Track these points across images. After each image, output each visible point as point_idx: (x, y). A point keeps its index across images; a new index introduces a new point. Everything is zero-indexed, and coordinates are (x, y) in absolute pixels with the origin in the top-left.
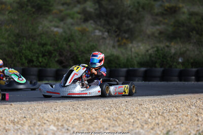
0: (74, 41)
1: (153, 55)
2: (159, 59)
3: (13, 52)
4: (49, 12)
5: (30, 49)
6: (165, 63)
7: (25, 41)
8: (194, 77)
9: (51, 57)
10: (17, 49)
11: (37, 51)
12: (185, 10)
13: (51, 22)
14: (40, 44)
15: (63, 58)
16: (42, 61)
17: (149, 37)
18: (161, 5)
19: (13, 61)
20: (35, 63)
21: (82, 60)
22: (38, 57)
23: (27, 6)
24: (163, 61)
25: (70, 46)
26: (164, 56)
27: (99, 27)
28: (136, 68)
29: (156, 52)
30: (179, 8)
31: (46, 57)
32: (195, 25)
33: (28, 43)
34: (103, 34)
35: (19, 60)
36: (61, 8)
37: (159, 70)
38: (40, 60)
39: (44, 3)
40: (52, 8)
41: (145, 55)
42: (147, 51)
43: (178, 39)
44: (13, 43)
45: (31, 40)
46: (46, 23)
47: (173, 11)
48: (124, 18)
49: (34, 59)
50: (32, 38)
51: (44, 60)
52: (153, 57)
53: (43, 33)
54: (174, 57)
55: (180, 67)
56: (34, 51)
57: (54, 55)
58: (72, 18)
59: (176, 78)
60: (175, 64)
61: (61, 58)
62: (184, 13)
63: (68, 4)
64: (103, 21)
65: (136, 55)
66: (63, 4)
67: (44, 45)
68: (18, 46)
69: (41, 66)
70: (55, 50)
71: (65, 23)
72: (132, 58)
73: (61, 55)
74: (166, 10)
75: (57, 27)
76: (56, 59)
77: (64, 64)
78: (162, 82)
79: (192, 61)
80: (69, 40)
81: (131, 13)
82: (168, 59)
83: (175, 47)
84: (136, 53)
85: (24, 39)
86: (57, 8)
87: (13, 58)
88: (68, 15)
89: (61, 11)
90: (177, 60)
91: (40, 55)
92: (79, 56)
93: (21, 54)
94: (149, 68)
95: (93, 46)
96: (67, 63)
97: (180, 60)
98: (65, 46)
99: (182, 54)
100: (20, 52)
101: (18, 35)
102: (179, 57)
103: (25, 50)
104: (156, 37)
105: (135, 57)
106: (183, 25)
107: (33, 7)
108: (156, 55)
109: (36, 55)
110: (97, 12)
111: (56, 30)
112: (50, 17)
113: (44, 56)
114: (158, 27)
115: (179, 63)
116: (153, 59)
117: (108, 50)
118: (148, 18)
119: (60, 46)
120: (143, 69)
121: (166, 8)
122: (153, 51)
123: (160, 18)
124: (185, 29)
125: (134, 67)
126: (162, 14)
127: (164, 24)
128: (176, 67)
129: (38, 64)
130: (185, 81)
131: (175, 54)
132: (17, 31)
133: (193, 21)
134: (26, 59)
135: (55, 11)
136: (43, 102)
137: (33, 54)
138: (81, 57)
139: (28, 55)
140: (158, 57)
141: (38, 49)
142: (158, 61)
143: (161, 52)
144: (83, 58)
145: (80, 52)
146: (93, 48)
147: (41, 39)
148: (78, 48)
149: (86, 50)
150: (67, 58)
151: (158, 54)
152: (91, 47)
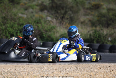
0: (41, 23)
1: (92, 35)
2: (96, 37)
3: (1, 28)
4: (18, 3)
5: (12, 27)
7: (9, 22)
10: (4, 27)
11: (16, 28)
12: (104, 7)
13: (19, 10)
18: (89, 3)
24: (99, 40)
25: (38, 26)
26: (100, 36)
27: (51, 15)
29: (94, 33)
30: (101, 5)
32: (112, 17)
33: (11, 23)
35: (5, 34)
36: (25, 1)
40: (20, 1)
41: (87, 35)
42: (89, 32)
44: (1, 23)
45: (13, 21)
47: (97, 7)
48: (67, 10)
49: (15, 34)
50: (14, 20)
52: (92, 36)
54: (105, 37)
55: (110, 44)
56: (15, 29)
58: (33, 9)
60: (106, 41)
62: (104, 9)
64: (53, 12)
68: (4, 25)
71: (28, 12)
74: (92, 6)
80: (38, 23)
82: (102, 38)
85: (8, 21)
88: (30, 7)
89: (25, 4)
90: (108, 39)
91: (19, 32)
93: (6, 30)
94: (90, 43)
95: (53, 27)
97: (110, 39)
99: (111, 35)
100: (6, 28)
101: (4, 17)
102: (109, 37)
103: (9, 28)
106: (104, 16)
108: (94, 35)
109: (16, 31)
112: (19, 7)
113: (21, 32)
114: (88, 17)
115: (109, 41)
116: (92, 37)
117: (62, 30)
118: (82, 11)
121: (93, 5)
122: (93, 32)
123: (89, 11)
124: (105, 19)
126: (90, 9)
127: (91, 15)
128: (107, 44)
131: (106, 35)
132: (4, 15)
133: (111, 14)
134: (9, 33)
135: (22, 3)
137: (14, 31)
138: (45, 34)
139: (11, 31)
140: (95, 36)
141: (17, 27)
142: (95, 39)
143: (97, 33)
144: (46, 35)
145: (44, 30)
146: (53, 28)
147: (19, 21)
148: (43, 28)
149: (48, 29)
150: (36, 34)
151: (96, 35)
152: (52, 28)
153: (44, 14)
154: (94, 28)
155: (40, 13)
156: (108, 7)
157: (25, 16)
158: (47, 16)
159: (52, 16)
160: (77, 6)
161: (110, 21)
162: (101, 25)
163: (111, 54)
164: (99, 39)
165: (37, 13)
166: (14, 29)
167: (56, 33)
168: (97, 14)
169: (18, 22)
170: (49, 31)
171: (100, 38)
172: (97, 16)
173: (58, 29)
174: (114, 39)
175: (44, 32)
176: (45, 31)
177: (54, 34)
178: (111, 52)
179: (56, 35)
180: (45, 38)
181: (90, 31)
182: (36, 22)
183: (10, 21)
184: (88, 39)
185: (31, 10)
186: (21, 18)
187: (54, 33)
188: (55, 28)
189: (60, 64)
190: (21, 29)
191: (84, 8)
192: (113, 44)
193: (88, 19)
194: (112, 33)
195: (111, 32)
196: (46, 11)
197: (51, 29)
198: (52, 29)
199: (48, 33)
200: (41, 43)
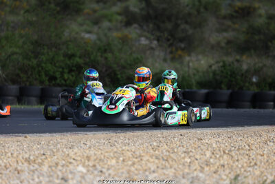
2: (226, 77)
3: (29, 65)
4: (78, 11)
5: (52, 61)
6: (234, 83)
7: (45, 51)
8: (272, 103)
9: (80, 72)
10: (35, 62)
12: (262, 12)
16: (68, 78)
17: (212, 47)
18: (230, 5)
19: (28, 78)
20: (58, 81)
22: (62, 73)
23: (50, 3)
24: (232, 81)
25: (106, 58)
26: (233, 74)
27: (146, 33)
28: (194, 89)
29: (223, 69)
30: (255, 9)
31: (73, 73)
33: (50, 53)
34: (151, 43)
35: (37, 76)
36: (95, 6)
37: (225, 92)
38: (66, 76)
40: (82, 7)
41: (207, 72)
42: (210, 66)
43: (252, 51)
44: (30, 54)
45: (54, 49)
46: (74, 27)
47: (245, 13)
48: (179, 22)
49: (58, 75)
50: (56, 48)
51: (70, 77)
52: (218, 75)
53: (70, 41)
54: (245, 75)
55: (254, 89)
58: (110, 21)
59: (248, 104)
60: (247, 84)
62: (260, 16)
63: (105, 2)
64: (151, 26)
65: (195, 71)
66: (98, 1)
67: (71, 56)
68: (36, 57)
69: (66, 86)
70: (85, 64)
71: (99, 28)
72: (189, 76)
74: (236, 12)
75: (89, 32)
78: (230, 110)
79: (270, 80)
80: (105, 51)
81: (190, 14)
82: (238, 77)
83: (247, 62)
84: (195, 69)
85: (44, 49)
86: (90, 6)
87: (30, 73)
88: (105, 16)
89: (95, 11)
90: (250, 79)
91: (66, 71)
92: (118, 73)
93: (40, 69)
94: (211, 90)
95: (138, 58)
97: (254, 80)
98: (99, 58)
99: (257, 72)
100: (39, 65)
101: (36, 42)
102: (253, 75)
103: (45, 63)
104: (222, 48)
105: (194, 75)
106: (259, 31)
107: (58, 5)
108: (222, 72)
109: (61, 70)
110: (144, 13)
111: (87, 36)
112: (80, 19)
114: (225, 34)
115: (252, 84)
116: (218, 77)
117: (157, 65)
118: (212, 22)
119: (92, 58)
120: (204, 91)
121: (237, 9)
123: (229, 23)
125: (191, 88)
126: (231, 17)
127: (234, 30)
128: (249, 89)
129: (63, 82)
130: (260, 108)
131: (247, 71)
132: (35, 37)
133: (272, 27)
134: (46, 75)
135: (86, 11)
136: (68, 134)
137: (56, 69)
138: (121, 73)
139: (50, 70)
140: (224, 74)
141: (63, 61)
142: (224, 80)
143: (228, 68)
144: (124, 75)
145: (119, 66)
146: (137, 61)
147: (67, 48)
148: (117, 61)
149: (128, 64)
150: (102, 74)
151: (225, 71)
152: (134, 60)
153: (133, 32)
156: (270, 12)
159: (149, 35)
164: (233, 79)
165: (117, 29)
166: (55, 66)
168: (245, 27)
169: (65, 51)
170: (128, 67)
171: (235, 77)
172: (244, 32)
173: (149, 62)
174: (264, 79)
175: (119, 70)
176: (120, 68)
178: (254, 107)
180: (121, 83)
181: (214, 64)
182: (103, 49)
183: (48, 48)
184: (210, 82)
188: (141, 61)
190: (71, 65)
192: (262, 90)
193: (225, 38)
194: (259, 67)
195: (257, 66)
196: (135, 25)
197: (133, 63)
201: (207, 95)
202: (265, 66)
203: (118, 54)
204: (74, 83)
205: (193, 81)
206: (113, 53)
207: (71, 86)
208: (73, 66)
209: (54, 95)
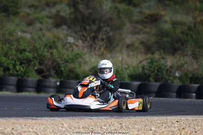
1: (146, 67)
2: (153, 72)
4: (16, 14)
5: (6, 55)
6: (160, 76)
8: (194, 94)
9: (29, 65)
11: (15, 58)
12: (167, 18)
14: (17, 50)
15: (43, 67)
16: (20, 70)
18: (140, 12)
20: (11, 72)
21: (65, 69)
24: (158, 75)
25: (52, 54)
26: (160, 69)
27: (73, 34)
28: (127, 81)
29: (151, 64)
30: (162, 16)
31: (23, 65)
33: (5, 48)
36: (28, 10)
37: (155, 85)
38: (18, 68)
39: (11, 4)
40: (19, 11)
41: (138, 67)
42: (140, 62)
45: (7, 45)
47: (154, 19)
48: (102, 25)
49: (11, 67)
50: (9, 43)
51: (22, 68)
52: (146, 69)
54: (169, 71)
55: (177, 83)
57: (33, 63)
58: (41, 23)
59: (174, 94)
60: (171, 78)
61: (42, 67)
62: (166, 22)
63: (36, 7)
64: (78, 28)
65: (126, 66)
66: (30, 7)
67: (22, 51)
69: (17, 75)
70: (34, 58)
71: (33, 28)
72: (122, 70)
73: (40, 64)
74: (146, 18)
76: (36, 68)
77: (44, 74)
79: (191, 75)
80: (51, 47)
81: (111, 19)
82: (164, 72)
84: (127, 64)
88: (37, 19)
89: (29, 15)
90: (174, 73)
91: (18, 63)
92: (62, 66)
94: (143, 82)
95: (78, 54)
96: (48, 73)
97: (177, 75)
98: (46, 53)
99: (179, 68)
102: (176, 70)
104: (136, 48)
105: (126, 69)
106: (166, 34)
108: (150, 67)
109: (14, 62)
110: (72, 16)
113: (21, 64)
114: (138, 36)
115: (175, 78)
116: (147, 72)
117: (93, 60)
118: (128, 27)
119: (40, 53)
120: (136, 83)
121: (146, 15)
122: (147, 63)
123: (140, 27)
124: (169, 39)
125: (124, 80)
126: (142, 22)
127: (145, 33)
128: (173, 82)
129: (15, 72)
130: (185, 97)
131: (171, 67)
133: (178, 31)
134: (1, 66)
135: (22, 14)
137: (9, 61)
138: (64, 66)
139: (4, 62)
140: (152, 69)
141: (15, 55)
142: (152, 74)
143: (156, 64)
144: (66, 68)
145: (62, 60)
146: (77, 56)
147: (18, 44)
148: (61, 56)
149: (70, 59)
150: (48, 67)
151: (153, 67)
152: (75, 56)
153: (62, 32)
154: (149, 56)
155: (55, 31)
156: (174, 19)
157: (28, 36)
158: (67, 35)
159: (76, 36)
160: (120, 17)
161: (177, 43)
162: (162, 51)
163: (180, 99)
164: (159, 73)
165: (49, 30)
166: (9, 59)
167: (83, 64)
168: (154, 31)
169: (17, 47)
170: (70, 61)
171: (161, 72)
172: (154, 35)
173: (87, 57)
174: (186, 74)
175: (63, 64)
176: (63, 62)
177: (80, 67)
178: (180, 97)
179: (82, 68)
180: (64, 74)
181: (143, 61)
182: (49, 45)
183: (3, 44)
184: (139, 75)
185: (38, 25)
186: (21, 40)
187: (80, 64)
188: (81, 57)
189: (92, 118)
190: (22, 58)
191: (131, 22)
192: (184, 83)
193: (138, 39)
194: (181, 64)
195: (179, 63)
196: (64, 27)
197: (74, 58)
198: (77, 58)
199: (68, 64)
200: (57, 81)
201: (140, 86)
202: (186, 63)
203: (61, 50)
204: (24, 74)
205: (126, 74)
206: (57, 49)
207: (22, 77)
208: (23, 59)
209: (10, 83)
